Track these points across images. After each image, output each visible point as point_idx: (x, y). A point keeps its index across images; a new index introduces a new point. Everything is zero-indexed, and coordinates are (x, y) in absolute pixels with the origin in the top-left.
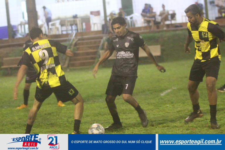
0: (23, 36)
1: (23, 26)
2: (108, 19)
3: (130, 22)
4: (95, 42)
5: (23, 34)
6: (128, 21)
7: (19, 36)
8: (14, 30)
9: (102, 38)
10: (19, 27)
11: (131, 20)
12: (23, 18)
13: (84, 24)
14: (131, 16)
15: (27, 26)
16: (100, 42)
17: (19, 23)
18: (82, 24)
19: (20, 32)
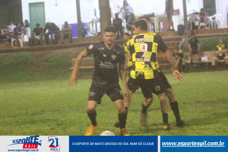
0: (95, 35)
1: (94, 24)
2: (188, 18)
3: (212, 23)
4: (173, 44)
5: (95, 32)
6: (210, 21)
7: (90, 34)
8: (85, 28)
9: (181, 40)
10: (91, 25)
11: (214, 20)
12: (95, 15)
13: (161, 24)
14: (213, 16)
15: (99, 24)
16: (178, 44)
17: (91, 20)
18: (159, 23)
19: (91, 30)
